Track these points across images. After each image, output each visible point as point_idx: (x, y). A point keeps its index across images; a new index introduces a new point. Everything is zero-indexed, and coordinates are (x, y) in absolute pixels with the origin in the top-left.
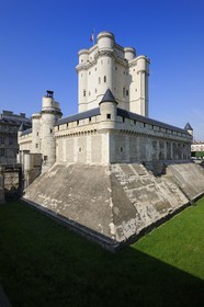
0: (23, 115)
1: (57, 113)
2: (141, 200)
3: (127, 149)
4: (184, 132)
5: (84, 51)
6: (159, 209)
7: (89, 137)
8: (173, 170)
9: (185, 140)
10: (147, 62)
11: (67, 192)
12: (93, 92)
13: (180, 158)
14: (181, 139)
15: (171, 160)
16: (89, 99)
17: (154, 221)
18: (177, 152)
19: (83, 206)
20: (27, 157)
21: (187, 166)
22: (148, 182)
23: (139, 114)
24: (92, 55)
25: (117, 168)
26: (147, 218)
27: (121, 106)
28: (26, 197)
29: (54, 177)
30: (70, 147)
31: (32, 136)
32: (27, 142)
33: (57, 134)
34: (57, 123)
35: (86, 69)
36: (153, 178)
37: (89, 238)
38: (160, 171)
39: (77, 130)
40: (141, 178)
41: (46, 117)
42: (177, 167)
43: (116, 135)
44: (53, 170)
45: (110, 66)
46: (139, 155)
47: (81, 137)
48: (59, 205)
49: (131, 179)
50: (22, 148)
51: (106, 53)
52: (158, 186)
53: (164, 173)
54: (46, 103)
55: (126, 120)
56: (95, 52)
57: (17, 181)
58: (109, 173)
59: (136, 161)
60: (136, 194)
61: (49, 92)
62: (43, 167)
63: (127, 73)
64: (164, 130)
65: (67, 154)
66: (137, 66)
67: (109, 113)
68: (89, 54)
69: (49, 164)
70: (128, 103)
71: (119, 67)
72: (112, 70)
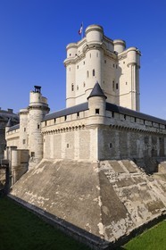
0: (11, 111)
1: (44, 108)
2: (132, 199)
3: (117, 144)
5: (72, 44)
6: (151, 209)
7: (77, 133)
10: (137, 54)
11: (55, 190)
12: (81, 86)
16: (77, 93)
17: (146, 221)
19: (70, 205)
20: (14, 153)
22: (140, 180)
23: (130, 107)
24: (81, 49)
25: (107, 165)
26: (138, 218)
27: (111, 100)
28: (13, 193)
29: (41, 174)
30: (57, 143)
31: (19, 132)
32: (14, 138)
33: (44, 130)
34: (44, 119)
35: (74, 63)
36: (145, 176)
37: (76, 237)
38: (152, 169)
39: (65, 125)
40: (132, 176)
41: (33, 112)
43: (105, 130)
44: (40, 167)
45: (99, 59)
46: (129, 151)
47: (69, 132)
48: (46, 203)
49: (121, 177)
50: (9, 144)
51: (95, 46)
52: (150, 184)
53: (156, 171)
54: (34, 98)
55: (116, 114)
56: (84, 45)
57: (4, 177)
58: (97, 170)
59: (126, 158)
60: (127, 193)
61: (36, 87)
62: (30, 164)
63: (116, 66)
64: (156, 125)
65: (54, 149)
66: (127, 58)
67: (97, 107)
68: (77, 47)
69: (36, 161)
70: (117, 96)
71: (108, 60)
72: (101, 63)
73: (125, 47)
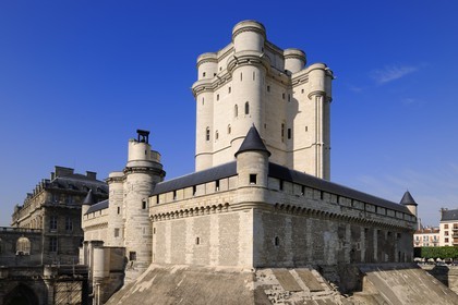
0: (92, 175)
1: (155, 171)
3: (288, 240)
4: (399, 209)
5: (208, 55)
7: (214, 217)
8: (377, 283)
9: (402, 224)
10: (328, 76)
12: (223, 132)
13: (392, 260)
14: (394, 222)
15: (373, 264)
16: (216, 145)
18: (386, 247)
20: (97, 253)
21: (404, 274)
24: (223, 64)
25: (269, 277)
27: (278, 159)
29: (147, 292)
30: (178, 236)
31: (108, 215)
32: (97, 227)
33: (155, 211)
34: (154, 190)
35: (212, 90)
36: (338, 298)
38: (351, 284)
39: (193, 204)
40: (315, 297)
41: (134, 178)
42: (382, 275)
43: (266, 214)
44: (146, 279)
45: (255, 84)
46: (310, 252)
47: (200, 216)
49: (295, 299)
50: (89, 236)
51: (249, 60)
53: (359, 288)
54: (136, 152)
55: (287, 185)
56: (230, 57)
57: (79, 298)
58: (251, 286)
59: (304, 265)
61: (140, 132)
62: (126, 272)
63: (288, 97)
64: (360, 206)
65: (173, 246)
66: (309, 84)
67: (253, 171)
68: (216, 61)
69: (139, 268)
70: (290, 152)
71: (273, 85)
72: (261, 90)
73: (305, 63)
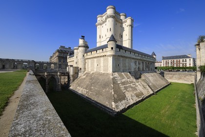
0: (70, 48)
1: (86, 47)
2: (128, 91)
3: (121, 65)
4: (151, 57)
5: (100, 15)
6: (137, 96)
7: (102, 59)
8: (145, 76)
9: (152, 61)
10: (132, 20)
11: (91, 86)
12: (104, 36)
13: (149, 70)
14: (150, 60)
15: (144, 71)
16: (102, 40)
17: (135, 102)
18: (147, 67)
19: (99, 93)
20: (71, 68)
21: (152, 74)
22: (132, 82)
23: (128, 47)
24: (104, 18)
25: (116, 74)
26: (131, 100)
27: (119, 43)
28: (71, 88)
29: (84, 79)
30: (92, 64)
31: (74, 58)
32: (72, 61)
33: (86, 57)
34: (86, 52)
35: (101, 25)
36: (135, 80)
37: (102, 109)
38: (138, 77)
39: (96, 55)
40: (128, 80)
41: (81, 49)
42: (147, 75)
43: (116, 58)
44: (84, 75)
45: (113, 23)
46: (127, 68)
47: (98, 59)
48: (87, 92)
49: (123, 80)
50: (69, 64)
51: (111, 17)
52: (137, 84)
53: (140, 77)
54: (81, 42)
56: (106, 16)
57: (67, 80)
58: (112, 77)
59: (126, 72)
60: (126, 88)
61: (82, 36)
62: (79, 74)
63: (122, 26)
64: (141, 56)
65: (91, 67)
66: (127, 23)
67: (112, 47)
68: (102, 17)
69: (82, 72)
70: (122, 41)
71: (117, 23)
72: (114, 25)
73: (126, 17)
